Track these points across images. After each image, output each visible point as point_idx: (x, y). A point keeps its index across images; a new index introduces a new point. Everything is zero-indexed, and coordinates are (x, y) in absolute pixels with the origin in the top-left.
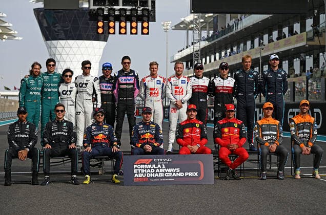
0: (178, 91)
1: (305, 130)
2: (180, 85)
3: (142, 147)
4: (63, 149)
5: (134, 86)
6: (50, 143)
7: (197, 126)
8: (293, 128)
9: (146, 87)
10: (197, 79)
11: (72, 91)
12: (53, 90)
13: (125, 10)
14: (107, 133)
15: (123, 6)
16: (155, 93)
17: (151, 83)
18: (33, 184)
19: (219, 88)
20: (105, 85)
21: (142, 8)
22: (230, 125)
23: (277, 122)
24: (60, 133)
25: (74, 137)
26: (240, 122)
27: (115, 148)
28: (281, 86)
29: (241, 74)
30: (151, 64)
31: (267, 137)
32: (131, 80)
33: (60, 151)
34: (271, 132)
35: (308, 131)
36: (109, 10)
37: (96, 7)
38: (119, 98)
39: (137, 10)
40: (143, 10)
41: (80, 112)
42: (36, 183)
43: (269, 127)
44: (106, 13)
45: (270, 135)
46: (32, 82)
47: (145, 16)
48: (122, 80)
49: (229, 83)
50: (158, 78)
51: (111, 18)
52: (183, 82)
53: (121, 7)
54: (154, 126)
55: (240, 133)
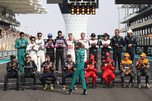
5: (63, 44)
7: (93, 64)
9: (67, 45)
10: (92, 41)
13: (84, 3)
15: (83, 1)
16: (71, 48)
17: (69, 43)
21: (92, 2)
22: (108, 62)
24: (29, 67)
26: (112, 61)
29: (115, 38)
32: (62, 41)
33: (29, 75)
36: (77, 3)
37: (71, 2)
39: (89, 3)
40: (92, 3)
41: (39, 56)
42: (18, 90)
44: (75, 5)
47: (94, 6)
48: (58, 41)
49: (108, 43)
51: (78, 7)
52: (85, 42)
53: (82, 2)
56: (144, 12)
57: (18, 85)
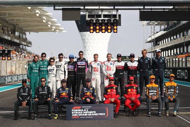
0: (108, 69)
1: (171, 90)
2: (110, 65)
3: (85, 99)
4: (45, 101)
5: (85, 67)
6: (38, 98)
7: (114, 88)
8: (165, 89)
9: (92, 67)
10: (118, 63)
11: (54, 69)
12: (45, 69)
13: (105, 20)
14: (67, 92)
16: (96, 70)
17: (94, 65)
18: (29, 119)
19: (130, 67)
20: (70, 66)
22: (132, 88)
23: (157, 86)
24: (43, 92)
25: (50, 95)
26: (137, 86)
27: (71, 100)
28: (163, 66)
29: (142, 60)
30: (95, 55)
31: (151, 93)
32: (84, 63)
33: (43, 102)
34: (154, 91)
35: (173, 90)
36: (96, 20)
37: (89, 19)
38: (78, 72)
39: (111, 20)
40: (114, 20)
41: (58, 80)
42: (30, 118)
43: (153, 88)
45: (153, 92)
46: (34, 65)
47: (115, 23)
48: (79, 63)
49: (135, 65)
50: (98, 62)
51: (97, 25)
52: (111, 64)
53: (102, 18)
54: (92, 88)
55: (137, 91)
56: (172, 29)
57: (30, 113)
